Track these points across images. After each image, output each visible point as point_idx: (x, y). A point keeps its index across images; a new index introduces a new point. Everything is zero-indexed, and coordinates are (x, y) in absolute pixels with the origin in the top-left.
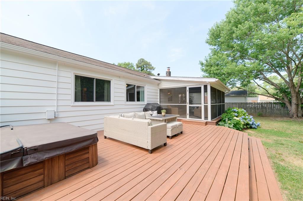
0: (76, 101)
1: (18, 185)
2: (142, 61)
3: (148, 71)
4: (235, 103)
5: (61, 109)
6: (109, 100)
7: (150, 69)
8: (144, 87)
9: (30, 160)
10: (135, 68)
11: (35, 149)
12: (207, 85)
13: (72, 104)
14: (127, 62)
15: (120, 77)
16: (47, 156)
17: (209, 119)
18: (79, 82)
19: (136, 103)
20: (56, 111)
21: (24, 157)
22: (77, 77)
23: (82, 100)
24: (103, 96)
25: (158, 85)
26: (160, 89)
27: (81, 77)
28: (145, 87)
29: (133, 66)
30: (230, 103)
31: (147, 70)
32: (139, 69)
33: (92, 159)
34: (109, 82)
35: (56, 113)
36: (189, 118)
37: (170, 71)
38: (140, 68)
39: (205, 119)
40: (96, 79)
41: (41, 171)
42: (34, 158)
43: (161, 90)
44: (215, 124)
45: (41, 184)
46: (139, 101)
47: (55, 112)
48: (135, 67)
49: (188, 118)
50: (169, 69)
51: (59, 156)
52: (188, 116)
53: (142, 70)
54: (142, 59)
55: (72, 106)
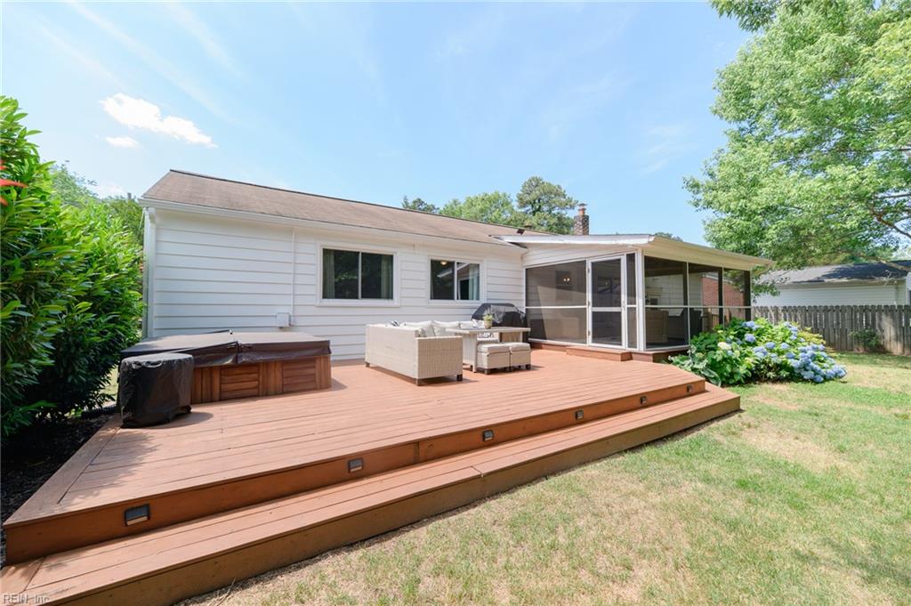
0: (324, 297)
1: (233, 385)
2: (536, 183)
3: (555, 212)
4: (837, 307)
5: (300, 311)
6: (390, 296)
7: (563, 206)
8: (478, 265)
9: (244, 359)
10: (515, 208)
11: (249, 347)
12: (634, 254)
13: (318, 303)
14: (490, 193)
15: (414, 246)
16: (261, 358)
17: (641, 345)
18: (332, 263)
19: (457, 303)
20: (291, 313)
21: (239, 355)
22: (326, 252)
23: (337, 297)
24: (379, 286)
25: (522, 258)
26: (527, 270)
27: (335, 251)
28: (481, 267)
29: (508, 204)
30: (815, 307)
31: (550, 211)
32: (527, 208)
33: (320, 379)
34: (390, 258)
35: (292, 318)
36: (593, 342)
37: (586, 214)
38: (530, 207)
39: (629, 347)
40: (363, 254)
41: (256, 375)
42: (248, 357)
43: (530, 272)
44: (651, 358)
45: (256, 391)
46: (467, 299)
47: (290, 317)
48: (515, 204)
49: (590, 343)
50: (584, 210)
51: (275, 362)
52: (589, 338)
53: (534, 213)
54: (533, 179)
55: (318, 307)
